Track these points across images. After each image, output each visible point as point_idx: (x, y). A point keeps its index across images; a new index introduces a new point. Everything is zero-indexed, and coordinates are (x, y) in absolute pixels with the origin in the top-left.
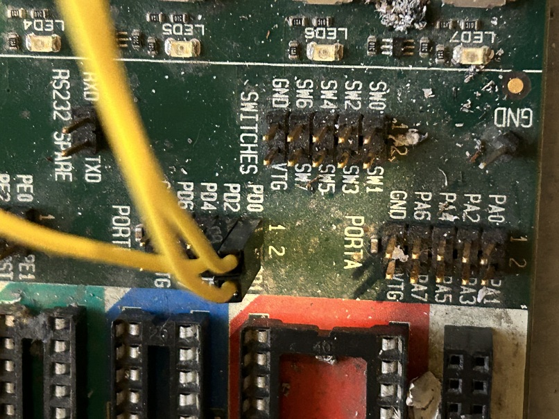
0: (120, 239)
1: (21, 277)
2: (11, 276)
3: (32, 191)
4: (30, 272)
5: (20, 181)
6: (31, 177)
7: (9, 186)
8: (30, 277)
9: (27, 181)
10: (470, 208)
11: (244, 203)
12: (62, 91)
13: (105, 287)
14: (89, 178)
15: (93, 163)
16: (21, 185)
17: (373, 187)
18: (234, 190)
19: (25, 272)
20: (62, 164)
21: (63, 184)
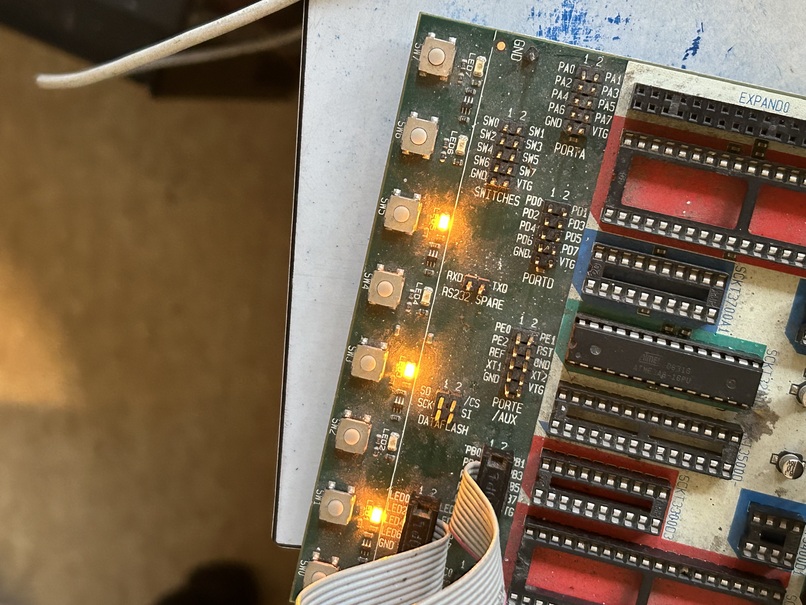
0: (542, 282)
1: (553, 343)
2: (551, 349)
3: (506, 325)
4: (551, 338)
5: (499, 329)
6: (497, 323)
7: (500, 337)
8: (554, 339)
9: (500, 326)
10: (563, 83)
11: (535, 208)
12: (455, 293)
13: (568, 298)
14: (504, 290)
15: (497, 286)
16: (501, 330)
17: (540, 134)
18: (527, 211)
19: (551, 341)
20: (494, 304)
21: (504, 306)
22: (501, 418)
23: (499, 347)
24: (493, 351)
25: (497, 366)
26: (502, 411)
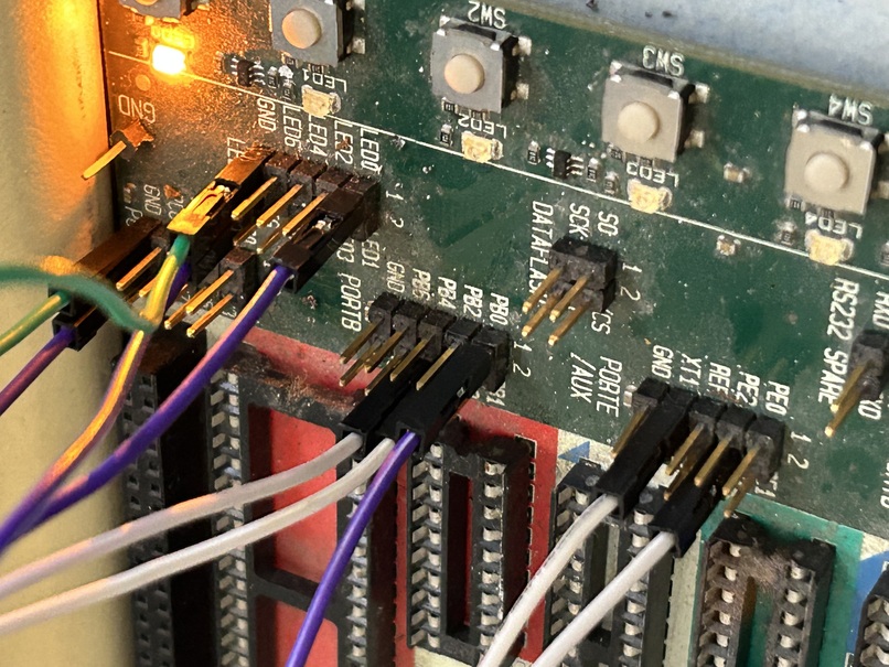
1: (758, 490)
3: (786, 403)
4: (771, 489)
5: (772, 389)
6: (787, 388)
7: (757, 390)
8: (770, 494)
9: (781, 392)
12: (846, 306)
13: (865, 534)
14: (865, 411)
16: (773, 394)
19: (763, 487)
20: (831, 386)
22: (579, 371)
23: (733, 386)
24: (721, 373)
25: (689, 376)
26: (596, 373)
